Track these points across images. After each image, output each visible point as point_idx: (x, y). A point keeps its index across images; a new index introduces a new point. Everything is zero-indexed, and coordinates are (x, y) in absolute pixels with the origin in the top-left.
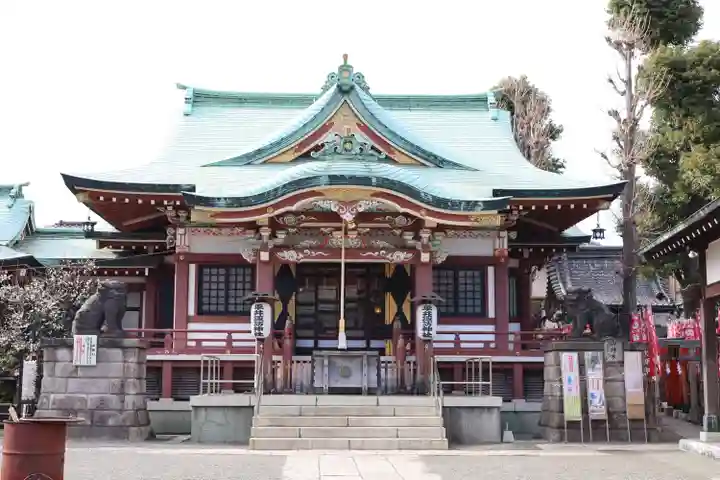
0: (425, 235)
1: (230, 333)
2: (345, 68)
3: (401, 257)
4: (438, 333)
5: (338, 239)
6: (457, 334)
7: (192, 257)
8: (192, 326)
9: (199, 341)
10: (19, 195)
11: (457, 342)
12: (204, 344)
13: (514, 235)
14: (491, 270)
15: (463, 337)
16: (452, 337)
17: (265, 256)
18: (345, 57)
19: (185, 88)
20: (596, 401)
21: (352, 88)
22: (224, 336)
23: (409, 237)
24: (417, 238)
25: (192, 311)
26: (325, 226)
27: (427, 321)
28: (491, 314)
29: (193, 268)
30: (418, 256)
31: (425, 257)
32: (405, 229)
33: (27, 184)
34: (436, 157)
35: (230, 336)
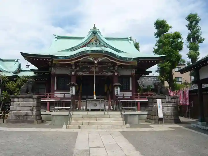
0: (116, 68)
1: (64, 94)
2: (95, 28)
3: (110, 74)
4: (120, 94)
5: (93, 69)
6: (123, 94)
7: (55, 75)
8: (56, 92)
10: (17, 61)
11: (123, 96)
12: (58, 97)
13: (136, 70)
14: (131, 78)
15: (125, 95)
17: (73, 73)
18: (95, 25)
19: (55, 35)
21: (96, 32)
22: (63, 95)
23: (112, 69)
24: (114, 69)
25: (55, 89)
26: (89, 66)
27: (118, 91)
28: (131, 89)
29: (56, 78)
30: (114, 73)
31: (116, 74)
32: (111, 67)
33: (19, 59)
34: (117, 50)
35: (64, 95)
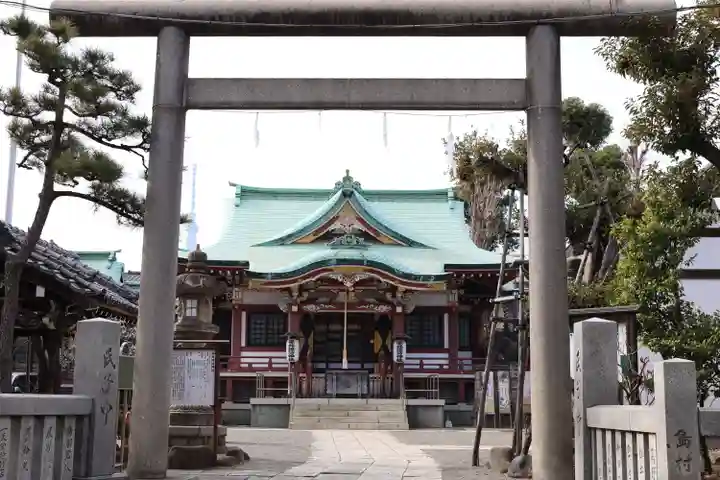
0: (399, 295)
1: (271, 358)
2: (348, 178)
3: (383, 309)
4: (407, 358)
5: (342, 297)
6: (421, 359)
7: (243, 307)
8: (244, 354)
9: (250, 364)
10: (114, 259)
11: (421, 364)
12: (254, 366)
13: (462, 292)
14: (446, 316)
15: (425, 362)
16: (418, 362)
17: (295, 309)
18: (348, 171)
19: (234, 185)
20: (504, 402)
21: (352, 192)
22: (267, 360)
23: (389, 296)
24: (394, 296)
25: (243, 344)
26: (334, 289)
27: (400, 352)
28: (446, 346)
29: (244, 314)
30: (394, 307)
31: (399, 310)
32: (387, 290)
33: (119, 251)
34: (409, 240)
35: (270, 361)
